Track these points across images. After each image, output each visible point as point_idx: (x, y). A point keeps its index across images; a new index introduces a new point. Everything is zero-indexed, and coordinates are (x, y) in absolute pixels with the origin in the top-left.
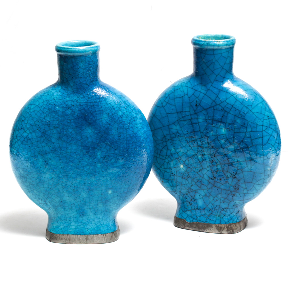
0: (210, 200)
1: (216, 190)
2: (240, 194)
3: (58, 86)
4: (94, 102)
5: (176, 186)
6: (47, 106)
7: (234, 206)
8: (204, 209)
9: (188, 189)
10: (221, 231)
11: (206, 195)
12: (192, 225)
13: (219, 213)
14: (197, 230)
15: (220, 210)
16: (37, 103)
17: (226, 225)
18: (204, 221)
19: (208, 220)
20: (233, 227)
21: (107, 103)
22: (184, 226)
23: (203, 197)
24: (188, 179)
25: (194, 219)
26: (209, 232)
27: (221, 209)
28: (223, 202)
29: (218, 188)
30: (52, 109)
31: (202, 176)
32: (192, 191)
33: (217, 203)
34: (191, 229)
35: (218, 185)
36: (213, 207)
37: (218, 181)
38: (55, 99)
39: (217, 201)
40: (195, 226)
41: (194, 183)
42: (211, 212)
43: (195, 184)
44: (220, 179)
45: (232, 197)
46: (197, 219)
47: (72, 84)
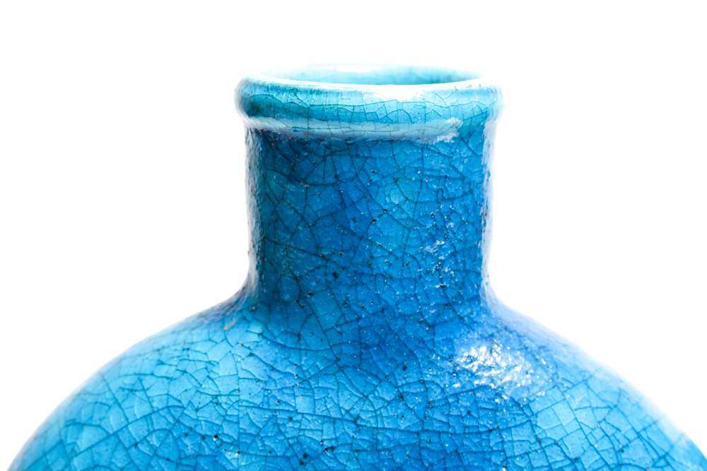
3: (244, 318)
4: (459, 430)
6: (170, 440)
16: (113, 421)
21: (539, 441)
30: (202, 462)
38: (223, 400)
47: (328, 316)
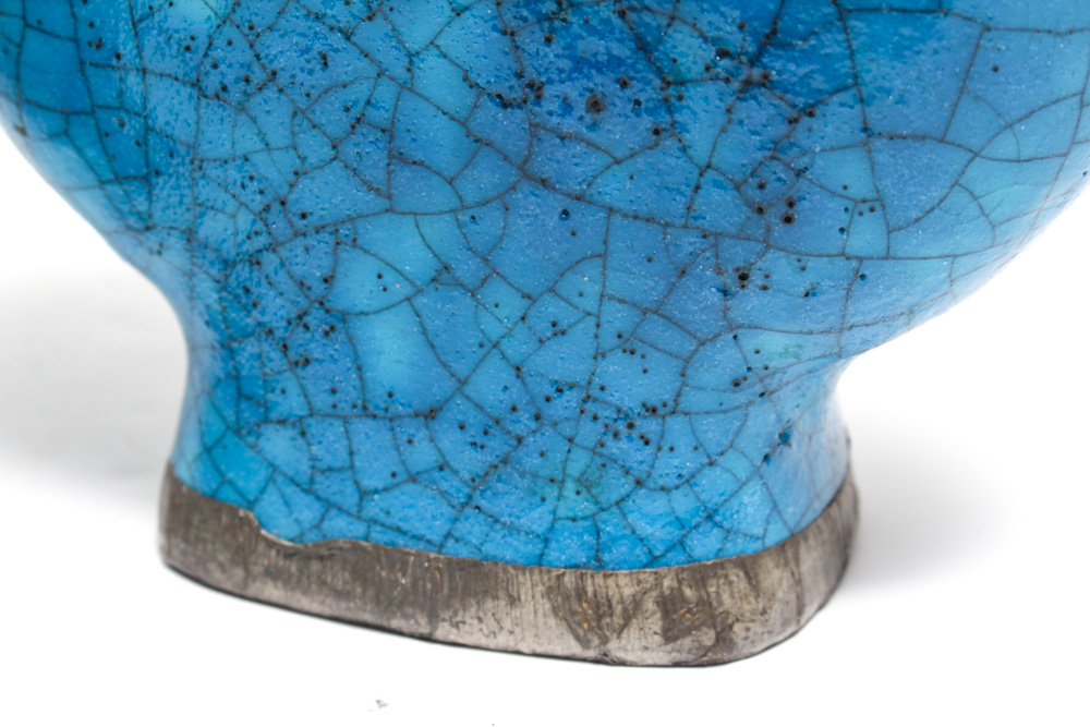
0: (494, 330)
1: (553, 221)
2: (811, 263)
5: (146, 179)
7: (736, 384)
8: (431, 414)
9: (267, 209)
10: (605, 641)
11: (443, 275)
12: (315, 566)
13: (579, 462)
14: (368, 617)
15: (589, 433)
17: (659, 578)
18: (436, 539)
19: (472, 528)
20: (730, 594)
22: (239, 573)
23: (420, 291)
24: (258, 99)
25: (328, 505)
26: (484, 641)
27: (607, 413)
28: (628, 345)
29: (568, 203)
31: (399, 70)
32: (305, 226)
33: (563, 360)
34: (305, 603)
35: (574, 164)
36: (516, 393)
37: (569, 125)
39: (558, 330)
40: (341, 578)
41: (315, 148)
42: (497, 445)
43: (328, 152)
44: (595, 106)
45: (725, 292)
46: (360, 507)
